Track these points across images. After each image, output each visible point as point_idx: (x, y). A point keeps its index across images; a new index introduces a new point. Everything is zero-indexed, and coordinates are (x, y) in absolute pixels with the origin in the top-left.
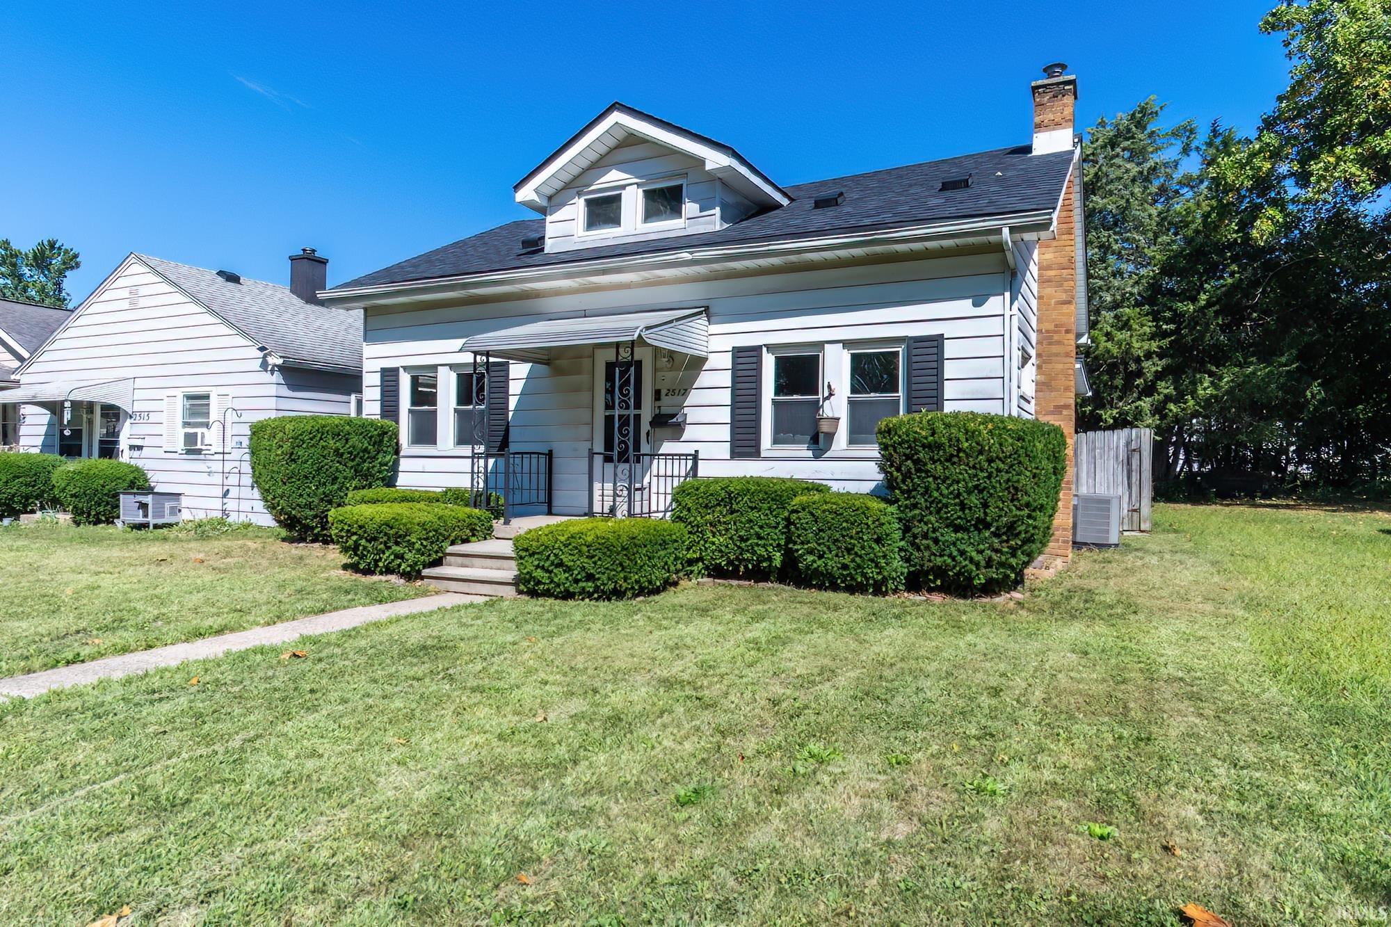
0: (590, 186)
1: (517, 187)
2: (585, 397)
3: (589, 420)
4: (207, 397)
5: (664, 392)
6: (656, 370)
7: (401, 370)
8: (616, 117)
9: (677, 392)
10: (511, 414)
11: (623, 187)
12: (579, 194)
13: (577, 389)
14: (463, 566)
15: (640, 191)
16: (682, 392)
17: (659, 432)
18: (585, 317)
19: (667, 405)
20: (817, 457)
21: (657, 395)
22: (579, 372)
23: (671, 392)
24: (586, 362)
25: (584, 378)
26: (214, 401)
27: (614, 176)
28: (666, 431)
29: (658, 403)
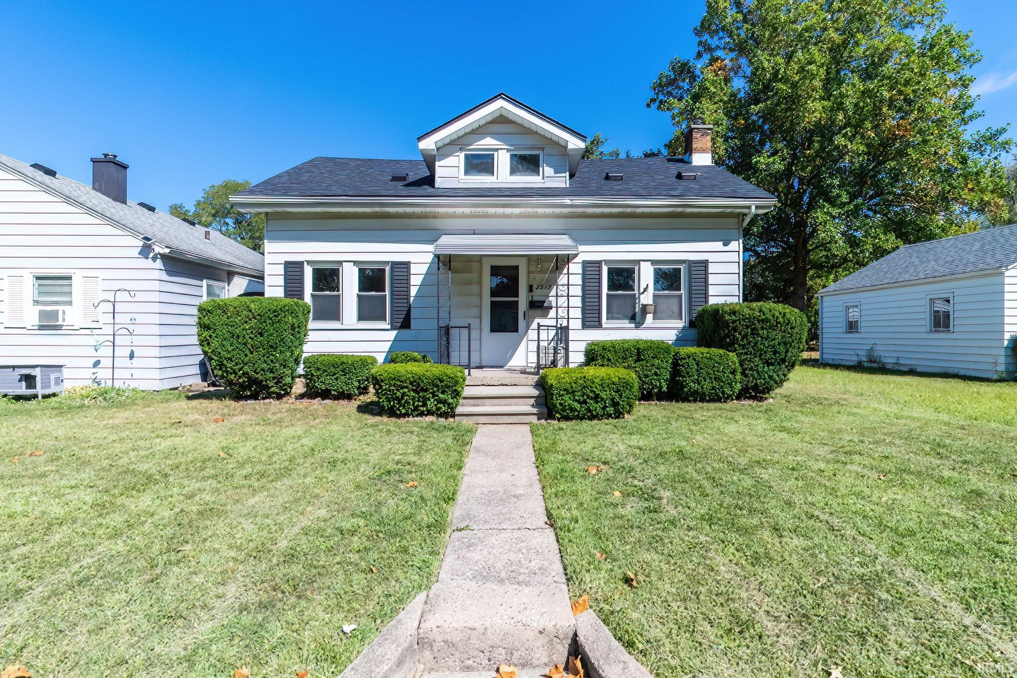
0: (471, 145)
1: (420, 139)
2: (475, 288)
3: (478, 304)
4: (70, 278)
5: (535, 287)
6: (529, 272)
7: (305, 263)
8: (500, 103)
9: (544, 287)
10: (412, 299)
11: (497, 150)
12: (461, 150)
13: (469, 283)
14: (474, 405)
15: (508, 155)
16: (548, 287)
17: (532, 312)
18: (474, 234)
19: (537, 295)
20: (637, 327)
21: (531, 288)
22: (470, 272)
23: (541, 287)
24: (475, 265)
25: (474, 276)
26: (77, 283)
27: (488, 142)
28: (539, 312)
29: (531, 294)
